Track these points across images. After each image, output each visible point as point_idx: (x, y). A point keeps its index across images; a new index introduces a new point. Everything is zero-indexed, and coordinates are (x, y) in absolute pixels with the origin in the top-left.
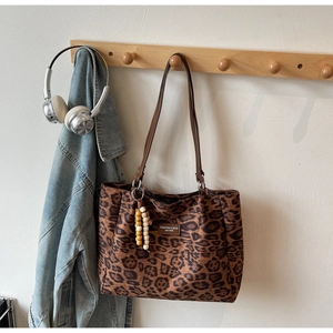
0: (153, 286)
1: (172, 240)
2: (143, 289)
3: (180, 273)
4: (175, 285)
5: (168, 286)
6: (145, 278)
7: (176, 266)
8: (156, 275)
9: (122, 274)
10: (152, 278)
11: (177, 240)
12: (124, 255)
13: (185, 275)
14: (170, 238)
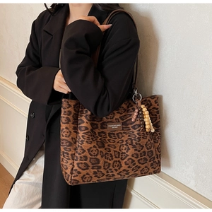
0: (111, 167)
1: (117, 134)
2: (104, 171)
3: (128, 155)
4: (126, 164)
5: (121, 166)
6: (105, 162)
7: (124, 151)
8: (112, 159)
9: (88, 162)
10: (110, 162)
11: (121, 133)
12: (89, 146)
13: (133, 156)
14: (116, 133)
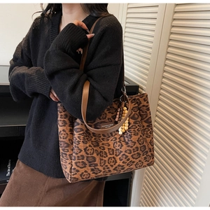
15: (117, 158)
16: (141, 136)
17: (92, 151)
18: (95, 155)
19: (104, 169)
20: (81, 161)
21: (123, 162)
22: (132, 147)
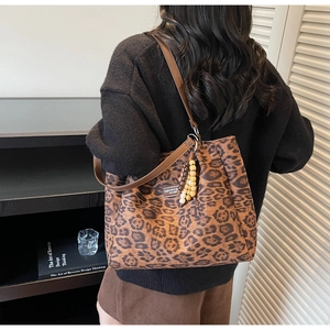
15: (181, 242)
16: (221, 208)
17: (140, 225)
18: (144, 231)
19: (158, 254)
20: (124, 237)
21: (189, 249)
22: (204, 225)
